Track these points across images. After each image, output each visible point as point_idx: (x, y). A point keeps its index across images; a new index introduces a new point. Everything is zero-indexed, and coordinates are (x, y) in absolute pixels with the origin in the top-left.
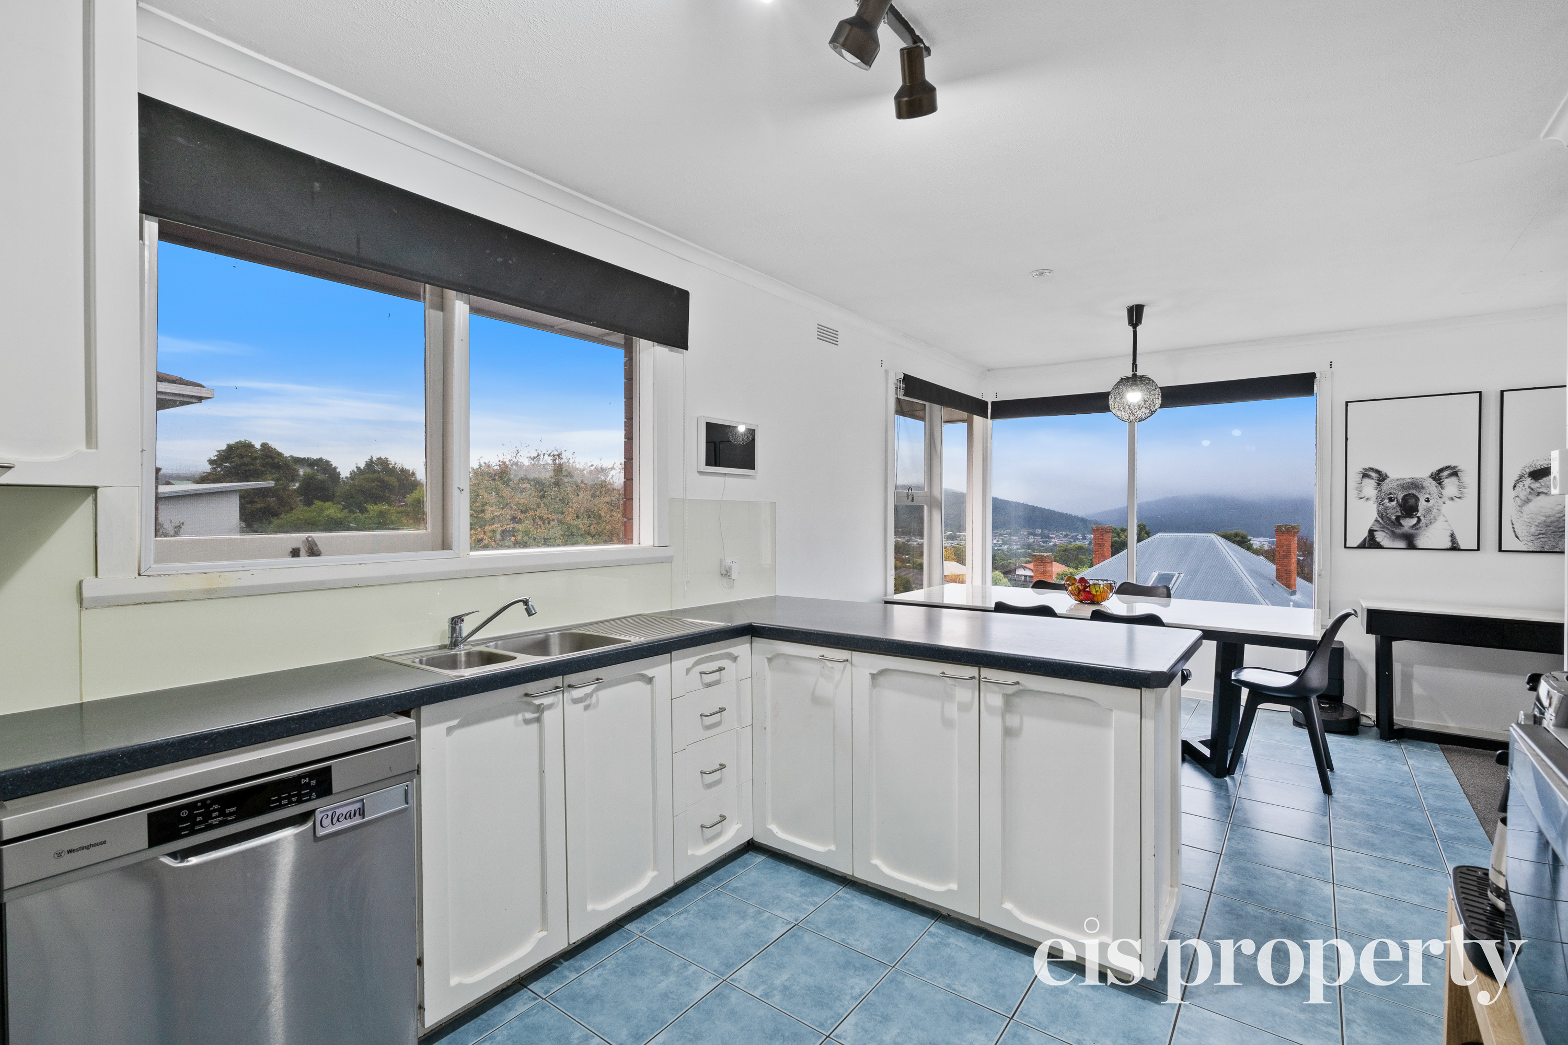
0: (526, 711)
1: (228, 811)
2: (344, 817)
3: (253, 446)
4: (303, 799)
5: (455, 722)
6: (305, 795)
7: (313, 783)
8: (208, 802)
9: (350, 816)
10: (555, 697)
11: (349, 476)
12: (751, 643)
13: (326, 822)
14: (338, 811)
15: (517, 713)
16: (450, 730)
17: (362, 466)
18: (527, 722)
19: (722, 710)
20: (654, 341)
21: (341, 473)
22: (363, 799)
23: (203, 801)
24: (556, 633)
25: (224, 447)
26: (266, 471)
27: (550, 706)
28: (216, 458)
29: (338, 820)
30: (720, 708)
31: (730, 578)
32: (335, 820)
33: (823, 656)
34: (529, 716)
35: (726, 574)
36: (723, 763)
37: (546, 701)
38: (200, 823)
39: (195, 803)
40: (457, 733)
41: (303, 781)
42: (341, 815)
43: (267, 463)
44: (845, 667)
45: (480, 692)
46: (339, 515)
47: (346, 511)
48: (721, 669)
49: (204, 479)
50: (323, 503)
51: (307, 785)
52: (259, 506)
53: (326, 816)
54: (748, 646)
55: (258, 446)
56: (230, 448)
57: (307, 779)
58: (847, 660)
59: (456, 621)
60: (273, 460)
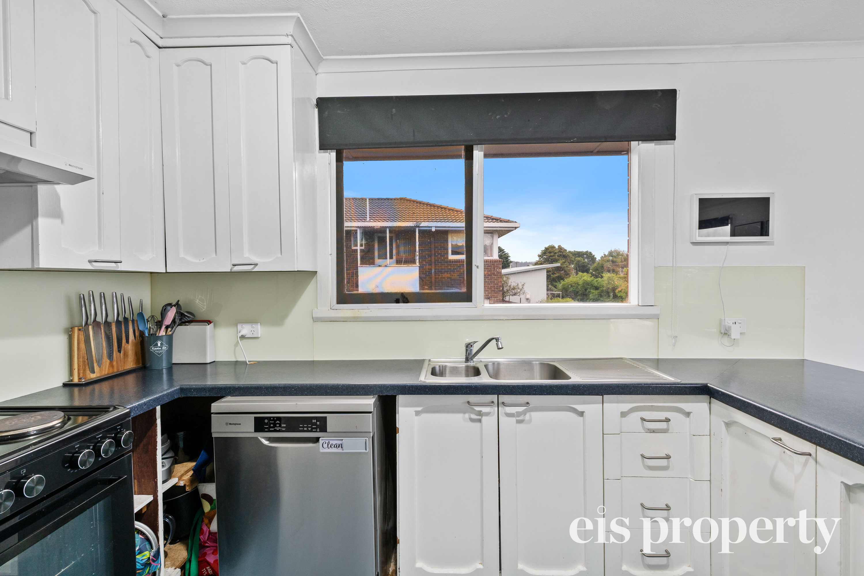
0: (472, 413)
1: (282, 425)
2: (334, 446)
3: (555, 247)
4: (313, 430)
5: (419, 409)
6: (314, 428)
7: (318, 423)
8: (275, 419)
9: (337, 446)
10: (492, 408)
11: (600, 259)
12: (710, 403)
13: (325, 446)
14: (331, 442)
15: (464, 413)
16: (417, 413)
17: (607, 254)
18: (472, 420)
19: (668, 457)
20: (638, 140)
21: (596, 258)
22: (343, 440)
23: (274, 417)
24: (537, 362)
25: (544, 249)
26: (560, 259)
27: (487, 414)
28: (541, 254)
29: (331, 446)
30: (666, 454)
31: (730, 337)
32: (329, 446)
33: (781, 440)
34: (473, 416)
35: (726, 333)
36: (670, 505)
37: (485, 410)
38: (272, 427)
39: (271, 417)
40: (424, 416)
41: (313, 421)
42: (332, 445)
43: (561, 255)
44: (807, 461)
45: (429, 394)
46: (589, 279)
47: (593, 277)
48: (668, 420)
49: (536, 264)
50: (582, 273)
51: (315, 424)
52: (556, 275)
53: (325, 443)
54: (705, 405)
55: (557, 247)
56: (546, 249)
57: (315, 420)
58: (810, 455)
59: (469, 346)
60: (563, 253)
